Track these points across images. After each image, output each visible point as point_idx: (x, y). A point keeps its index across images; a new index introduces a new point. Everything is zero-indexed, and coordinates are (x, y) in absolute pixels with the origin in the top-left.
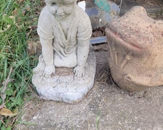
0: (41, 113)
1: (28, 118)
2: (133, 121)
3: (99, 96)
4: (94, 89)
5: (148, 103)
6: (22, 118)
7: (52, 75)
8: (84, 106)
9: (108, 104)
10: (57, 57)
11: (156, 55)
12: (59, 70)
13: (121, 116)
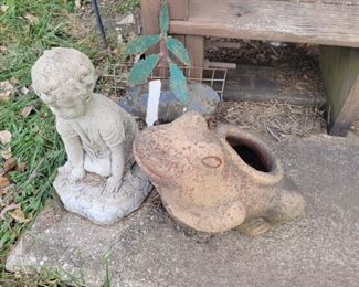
0: (57, 227)
1: (40, 230)
2: (170, 273)
3: (142, 223)
4: (140, 212)
5: (208, 254)
6: (34, 226)
7: (78, 181)
8: (114, 234)
9: (149, 239)
10: (87, 159)
11: (193, 189)
12: (88, 177)
13: (158, 261)
